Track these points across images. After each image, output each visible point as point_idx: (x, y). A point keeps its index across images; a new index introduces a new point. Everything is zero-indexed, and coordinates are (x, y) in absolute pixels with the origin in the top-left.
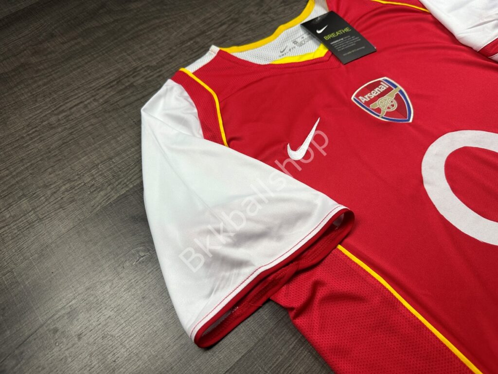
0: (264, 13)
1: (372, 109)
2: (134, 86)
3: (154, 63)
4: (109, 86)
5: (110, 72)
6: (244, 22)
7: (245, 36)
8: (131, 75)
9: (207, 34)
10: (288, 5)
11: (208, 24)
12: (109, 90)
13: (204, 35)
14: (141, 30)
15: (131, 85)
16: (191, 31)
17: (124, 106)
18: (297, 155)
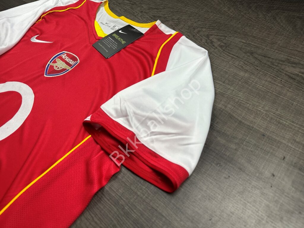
18: (33, 39)
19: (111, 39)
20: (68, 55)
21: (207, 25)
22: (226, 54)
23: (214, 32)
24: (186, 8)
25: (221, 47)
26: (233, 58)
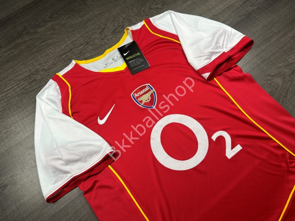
0: (102, 39)
1: (139, 101)
2: (36, 80)
3: (46, 67)
4: (25, 79)
5: (26, 71)
6: (91, 45)
7: (90, 53)
8: (36, 73)
9: (73, 51)
10: (115, 34)
11: (74, 44)
12: (25, 81)
13: (71, 51)
14: (42, 46)
15: (35, 80)
16: (66, 48)
17: (31, 91)
18: (101, 122)
19: (132, 61)
20: (136, 92)
21: (139, 6)
22: (171, 5)
23: (148, 5)
24: (113, 12)
25: (163, 5)
26: (175, 3)
